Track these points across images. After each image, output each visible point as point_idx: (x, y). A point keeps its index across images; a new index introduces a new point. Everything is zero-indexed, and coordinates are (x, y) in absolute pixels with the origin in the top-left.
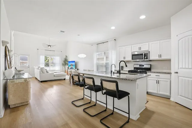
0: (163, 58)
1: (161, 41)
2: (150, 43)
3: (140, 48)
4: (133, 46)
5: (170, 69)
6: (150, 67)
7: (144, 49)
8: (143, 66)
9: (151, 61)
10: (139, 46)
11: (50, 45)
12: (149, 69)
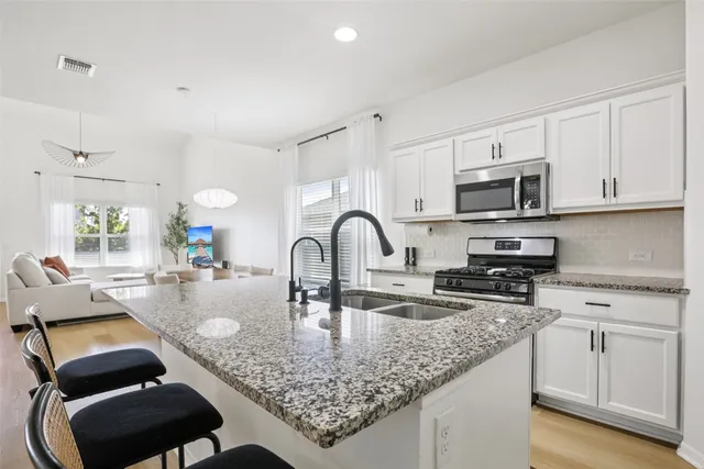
0: (629, 198)
1: (617, 103)
2: (554, 118)
3: (497, 151)
4: (459, 139)
5: (680, 265)
6: (550, 253)
7: (521, 151)
8: (517, 246)
9: (557, 217)
10: (494, 135)
11: (84, 151)
12: (547, 265)
